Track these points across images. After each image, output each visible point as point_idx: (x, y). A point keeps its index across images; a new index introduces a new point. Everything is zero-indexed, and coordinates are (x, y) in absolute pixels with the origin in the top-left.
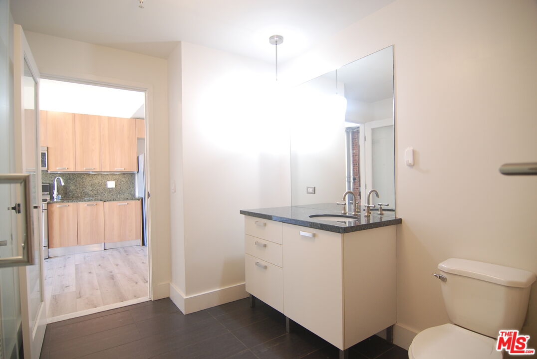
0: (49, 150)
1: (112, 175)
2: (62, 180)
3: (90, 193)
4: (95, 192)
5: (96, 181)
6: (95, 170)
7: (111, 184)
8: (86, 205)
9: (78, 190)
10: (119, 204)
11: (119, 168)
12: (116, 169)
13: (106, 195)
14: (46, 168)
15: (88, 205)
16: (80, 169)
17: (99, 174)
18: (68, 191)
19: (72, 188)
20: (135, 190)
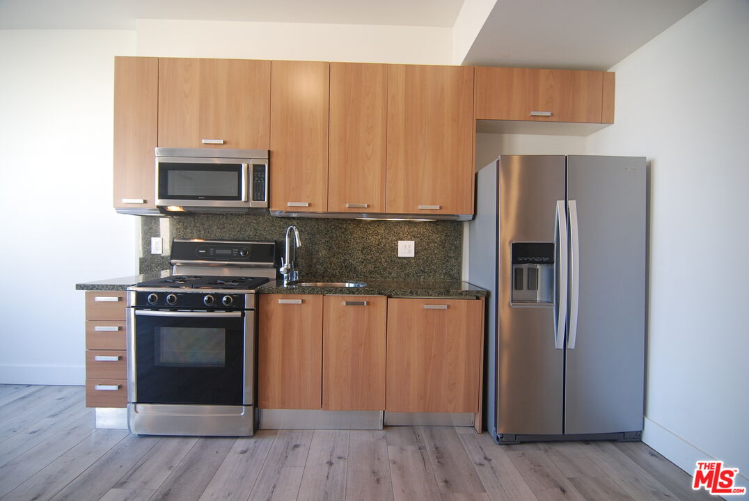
0: (273, 160)
1: (408, 225)
2: (297, 233)
3: (360, 267)
4: (370, 267)
5: (373, 239)
6: (370, 211)
7: (406, 248)
8: (344, 303)
9: (334, 260)
10: (426, 307)
11: (427, 206)
12: (420, 207)
13: (395, 275)
14: (264, 204)
15: (348, 303)
16: (338, 206)
17: (381, 221)
18: (314, 261)
19: (323, 253)
20: (460, 265)
